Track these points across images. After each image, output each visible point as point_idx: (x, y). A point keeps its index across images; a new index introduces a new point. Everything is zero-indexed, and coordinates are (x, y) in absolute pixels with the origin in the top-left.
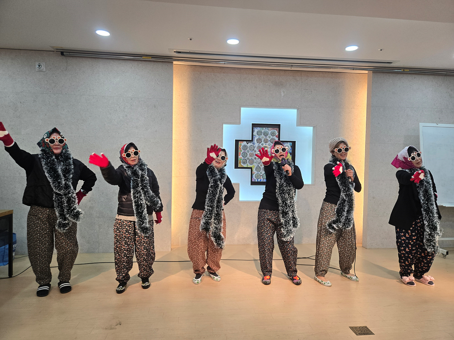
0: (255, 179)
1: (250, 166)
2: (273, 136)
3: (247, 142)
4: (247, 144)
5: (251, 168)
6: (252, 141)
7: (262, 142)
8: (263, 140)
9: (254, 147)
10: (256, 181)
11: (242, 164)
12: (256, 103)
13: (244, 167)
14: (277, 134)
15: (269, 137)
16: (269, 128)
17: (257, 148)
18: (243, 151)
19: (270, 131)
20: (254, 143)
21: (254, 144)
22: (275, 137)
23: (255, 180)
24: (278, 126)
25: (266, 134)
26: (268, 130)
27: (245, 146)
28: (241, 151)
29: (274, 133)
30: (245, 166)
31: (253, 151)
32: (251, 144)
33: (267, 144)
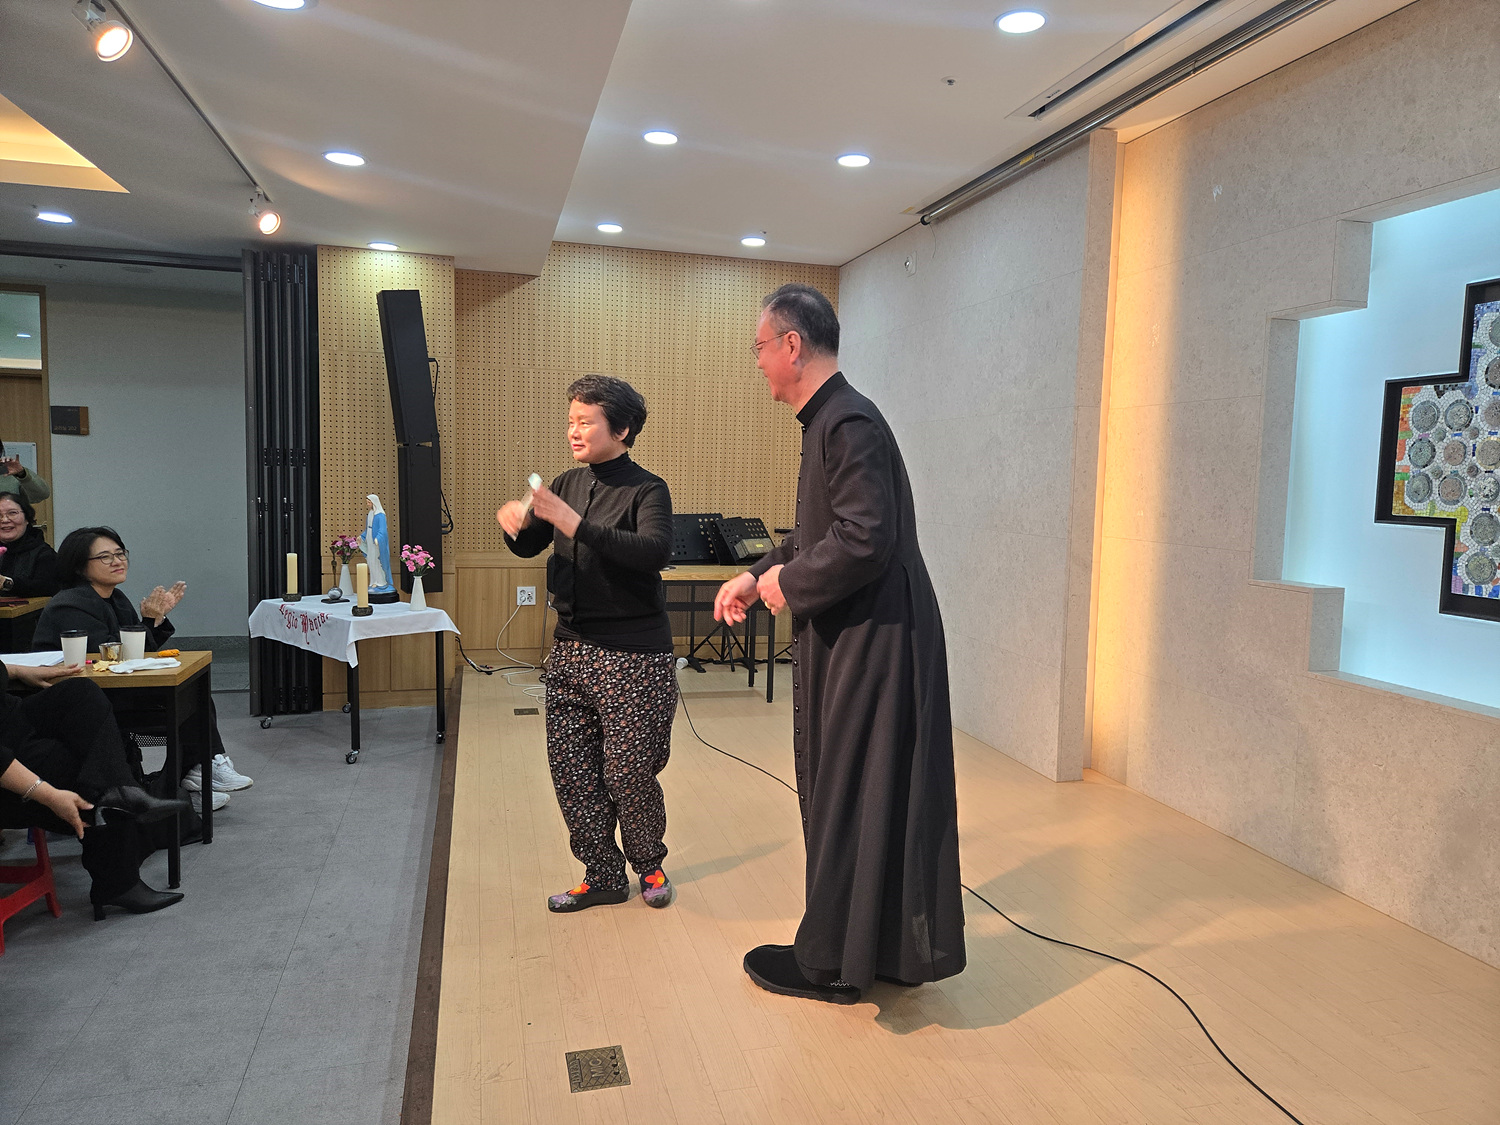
0: (1467, 581)
1: (1443, 511)
3: (1436, 388)
4: (1440, 394)
5: (1450, 525)
6: (1465, 374)
9: (1472, 412)
10: (1472, 593)
11: (1407, 500)
13: (1419, 513)
18: (1416, 434)
20: (1470, 388)
21: (1470, 392)
23: (1465, 588)
27: (1427, 407)
28: (1409, 437)
30: (1422, 510)
31: (1465, 433)
32: (1459, 394)
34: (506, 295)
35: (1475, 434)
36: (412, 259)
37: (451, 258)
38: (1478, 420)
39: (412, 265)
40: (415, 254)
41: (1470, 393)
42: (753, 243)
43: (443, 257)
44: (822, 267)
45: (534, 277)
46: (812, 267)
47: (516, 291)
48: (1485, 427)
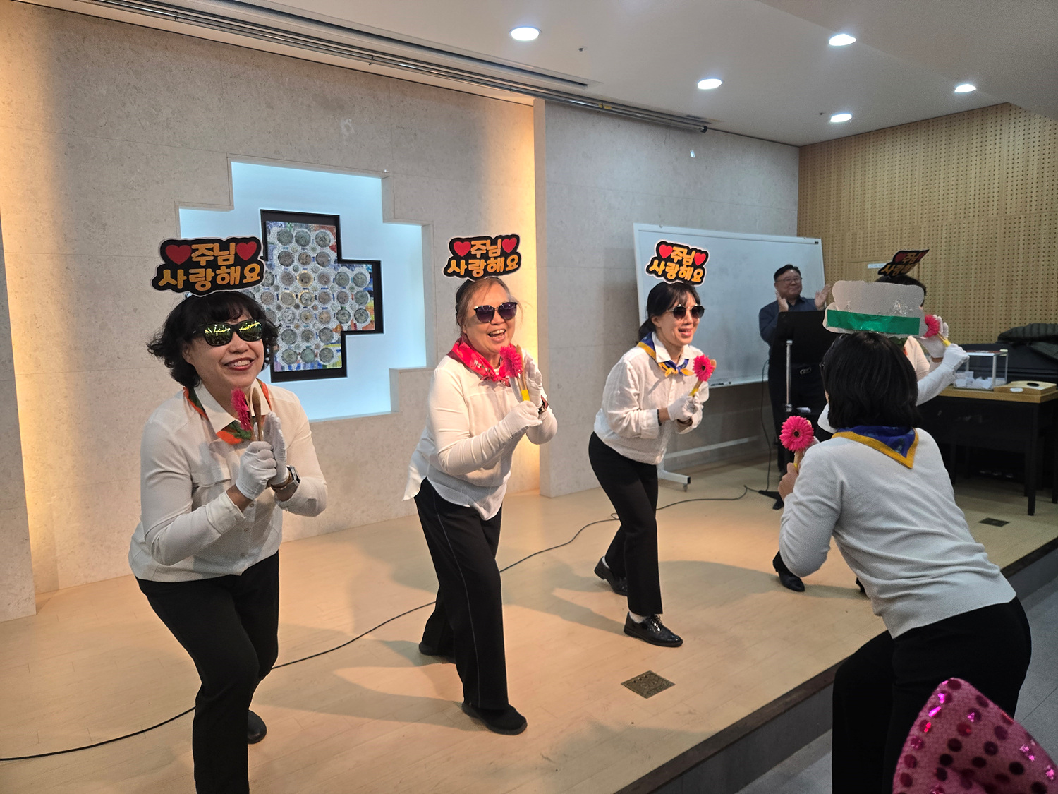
2: (321, 246)
6: (266, 257)
7: (296, 263)
8: (296, 257)
9: (274, 277)
10: (287, 369)
12: (275, 152)
14: (333, 241)
15: (314, 250)
16: (311, 226)
19: (313, 232)
20: (271, 265)
21: (271, 267)
22: (328, 248)
23: (283, 367)
24: (334, 221)
25: (303, 241)
26: (310, 230)
29: (326, 239)
31: (271, 288)
33: (309, 267)
35: (277, 289)
38: (277, 281)
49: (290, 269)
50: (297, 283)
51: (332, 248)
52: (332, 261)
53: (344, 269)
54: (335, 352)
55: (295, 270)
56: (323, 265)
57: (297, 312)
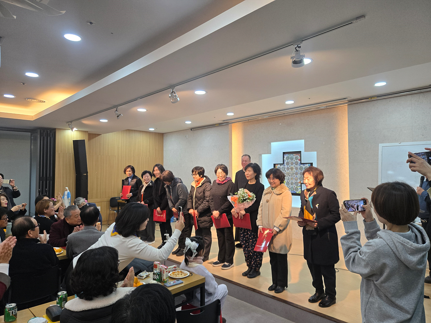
2: (296, 160)
4: (281, 166)
6: (283, 163)
7: (290, 165)
8: (290, 163)
9: (285, 168)
14: (299, 158)
15: (294, 161)
16: (294, 154)
17: (287, 168)
19: (294, 156)
22: (298, 160)
24: (300, 152)
25: (292, 159)
26: (293, 155)
29: (297, 158)
31: (284, 171)
32: (283, 166)
33: (293, 165)
34: (94, 139)
35: (285, 171)
36: (78, 132)
37: (87, 132)
38: (286, 169)
39: (78, 133)
40: (79, 131)
41: (284, 166)
42: (152, 129)
43: (86, 131)
44: (161, 133)
45: (100, 135)
46: (158, 133)
47: (96, 138)
48: (286, 170)
49: (289, 166)
50: (290, 170)
51: (299, 160)
52: (299, 163)
53: (302, 165)
54: (299, 189)
55: (290, 166)
56: (296, 165)
57: (290, 177)
